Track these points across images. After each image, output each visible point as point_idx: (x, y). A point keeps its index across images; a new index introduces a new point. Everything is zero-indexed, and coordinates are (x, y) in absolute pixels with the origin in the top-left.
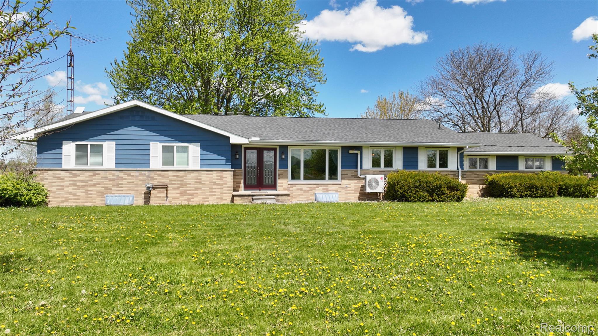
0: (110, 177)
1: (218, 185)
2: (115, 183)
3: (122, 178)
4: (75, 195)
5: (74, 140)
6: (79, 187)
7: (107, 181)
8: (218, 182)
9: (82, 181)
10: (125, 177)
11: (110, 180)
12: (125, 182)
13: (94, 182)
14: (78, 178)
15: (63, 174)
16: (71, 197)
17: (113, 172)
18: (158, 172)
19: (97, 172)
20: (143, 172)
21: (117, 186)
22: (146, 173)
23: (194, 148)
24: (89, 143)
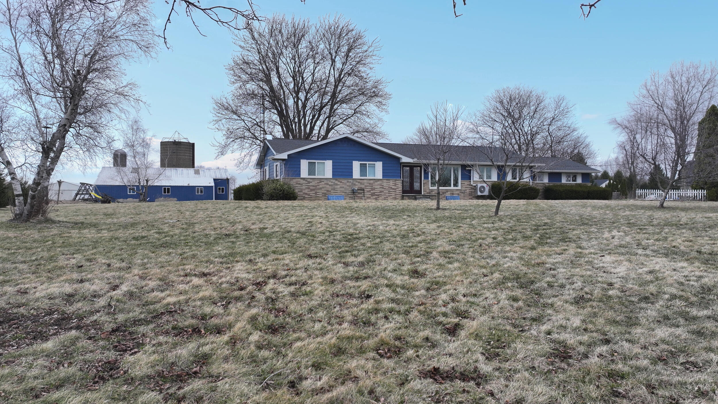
0: (330, 183)
1: (393, 189)
2: (332, 187)
3: (337, 185)
4: (309, 195)
5: (307, 159)
6: (312, 190)
7: (328, 186)
8: (393, 187)
9: (313, 186)
10: (339, 183)
11: (330, 185)
12: (338, 187)
13: (321, 186)
14: (311, 184)
15: (302, 181)
16: (306, 196)
17: (332, 180)
18: (358, 181)
19: (322, 180)
20: (349, 181)
21: (334, 189)
22: (351, 181)
23: (379, 165)
24: (316, 161)
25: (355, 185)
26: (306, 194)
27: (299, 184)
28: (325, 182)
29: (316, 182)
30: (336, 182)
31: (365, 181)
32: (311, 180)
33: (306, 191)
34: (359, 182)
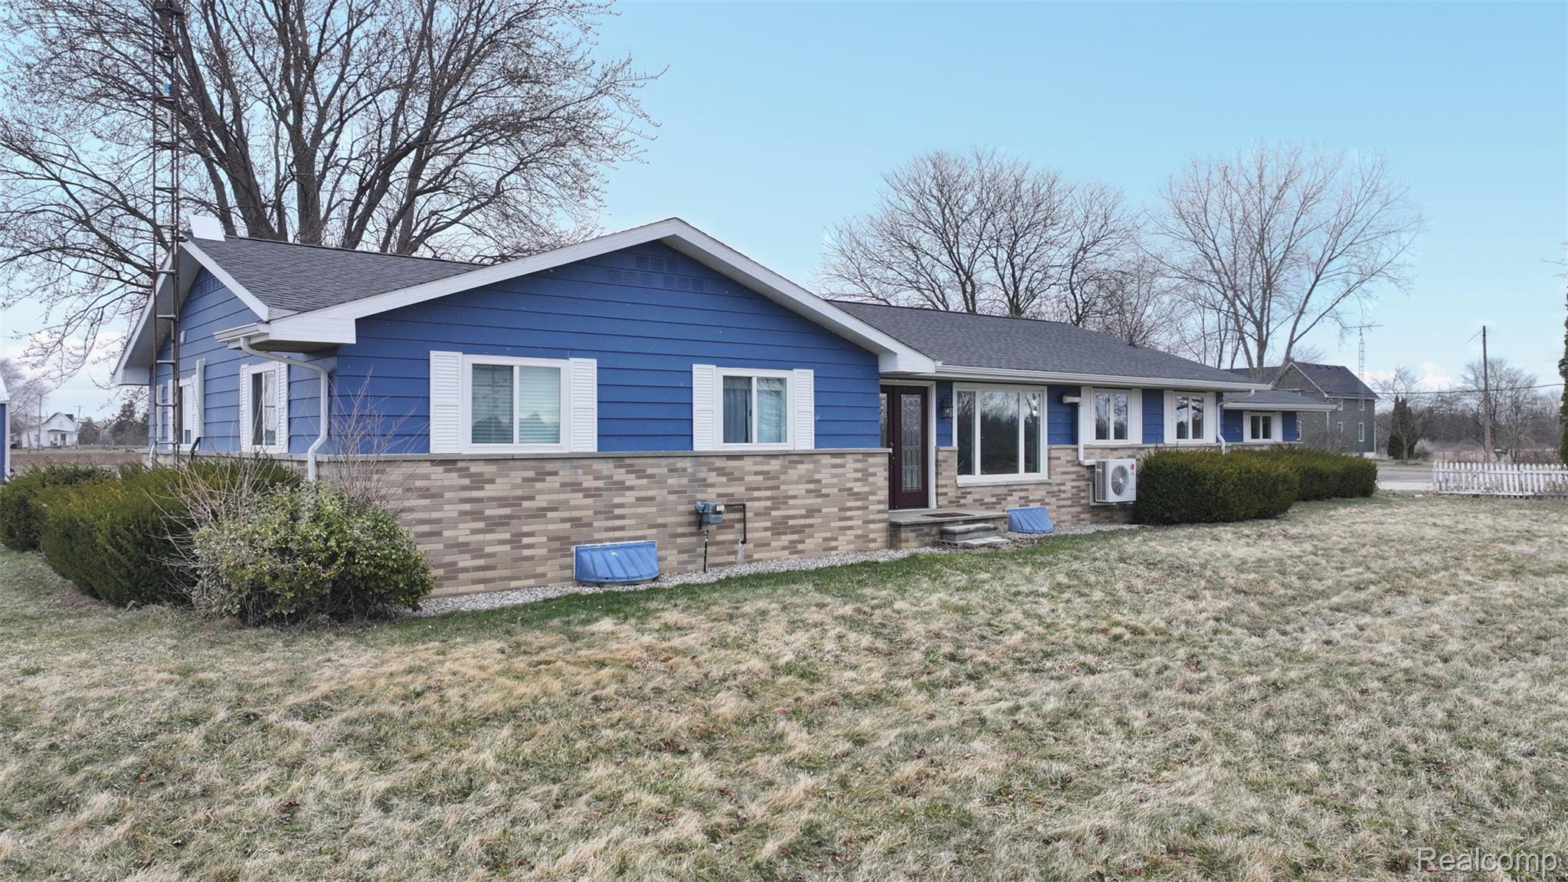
2: (600, 503)
5: (468, 348)
7: (577, 499)
9: (502, 501)
10: (631, 480)
12: (629, 497)
13: (541, 501)
14: (489, 491)
15: (439, 476)
16: (465, 561)
17: (597, 465)
18: (719, 463)
19: (550, 466)
20: (681, 464)
21: (608, 512)
22: (686, 464)
23: (801, 384)
24: (516, 362)
25: (704, 484)
26: (462, 547)
27: (426, 493)
28: (566, 474)
29: (518, 475)
30: (620, 475)
31: (748, 465)
32: (489, 469)
33: (462, 533)
34: (721, 472)
